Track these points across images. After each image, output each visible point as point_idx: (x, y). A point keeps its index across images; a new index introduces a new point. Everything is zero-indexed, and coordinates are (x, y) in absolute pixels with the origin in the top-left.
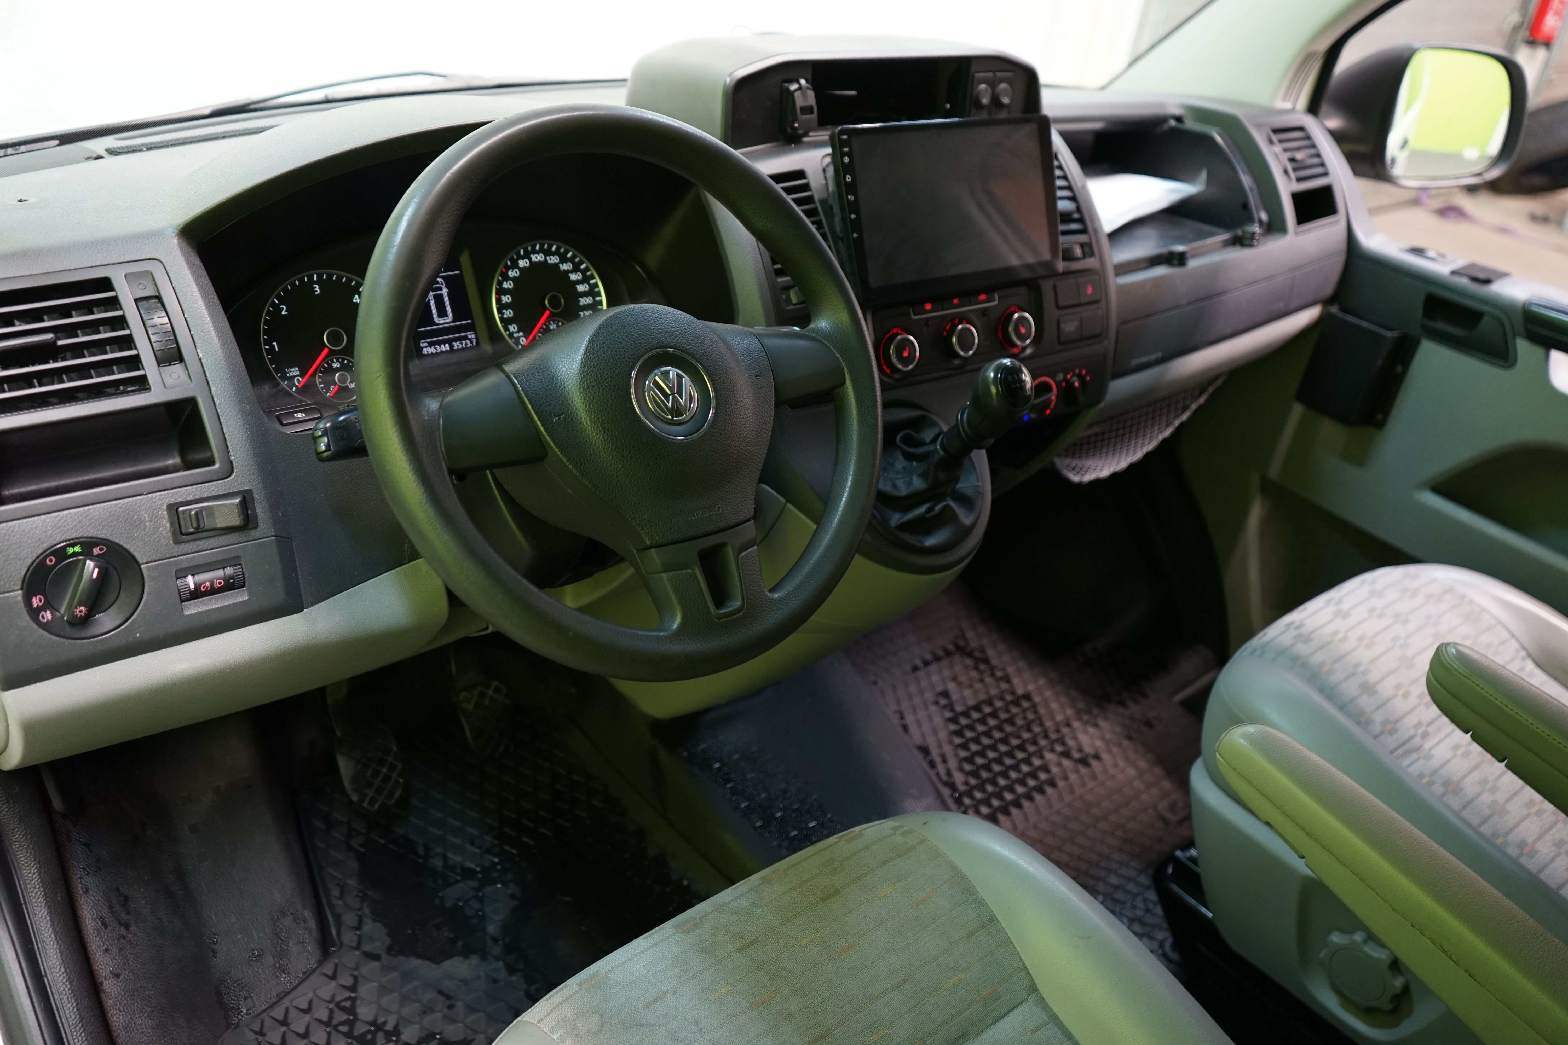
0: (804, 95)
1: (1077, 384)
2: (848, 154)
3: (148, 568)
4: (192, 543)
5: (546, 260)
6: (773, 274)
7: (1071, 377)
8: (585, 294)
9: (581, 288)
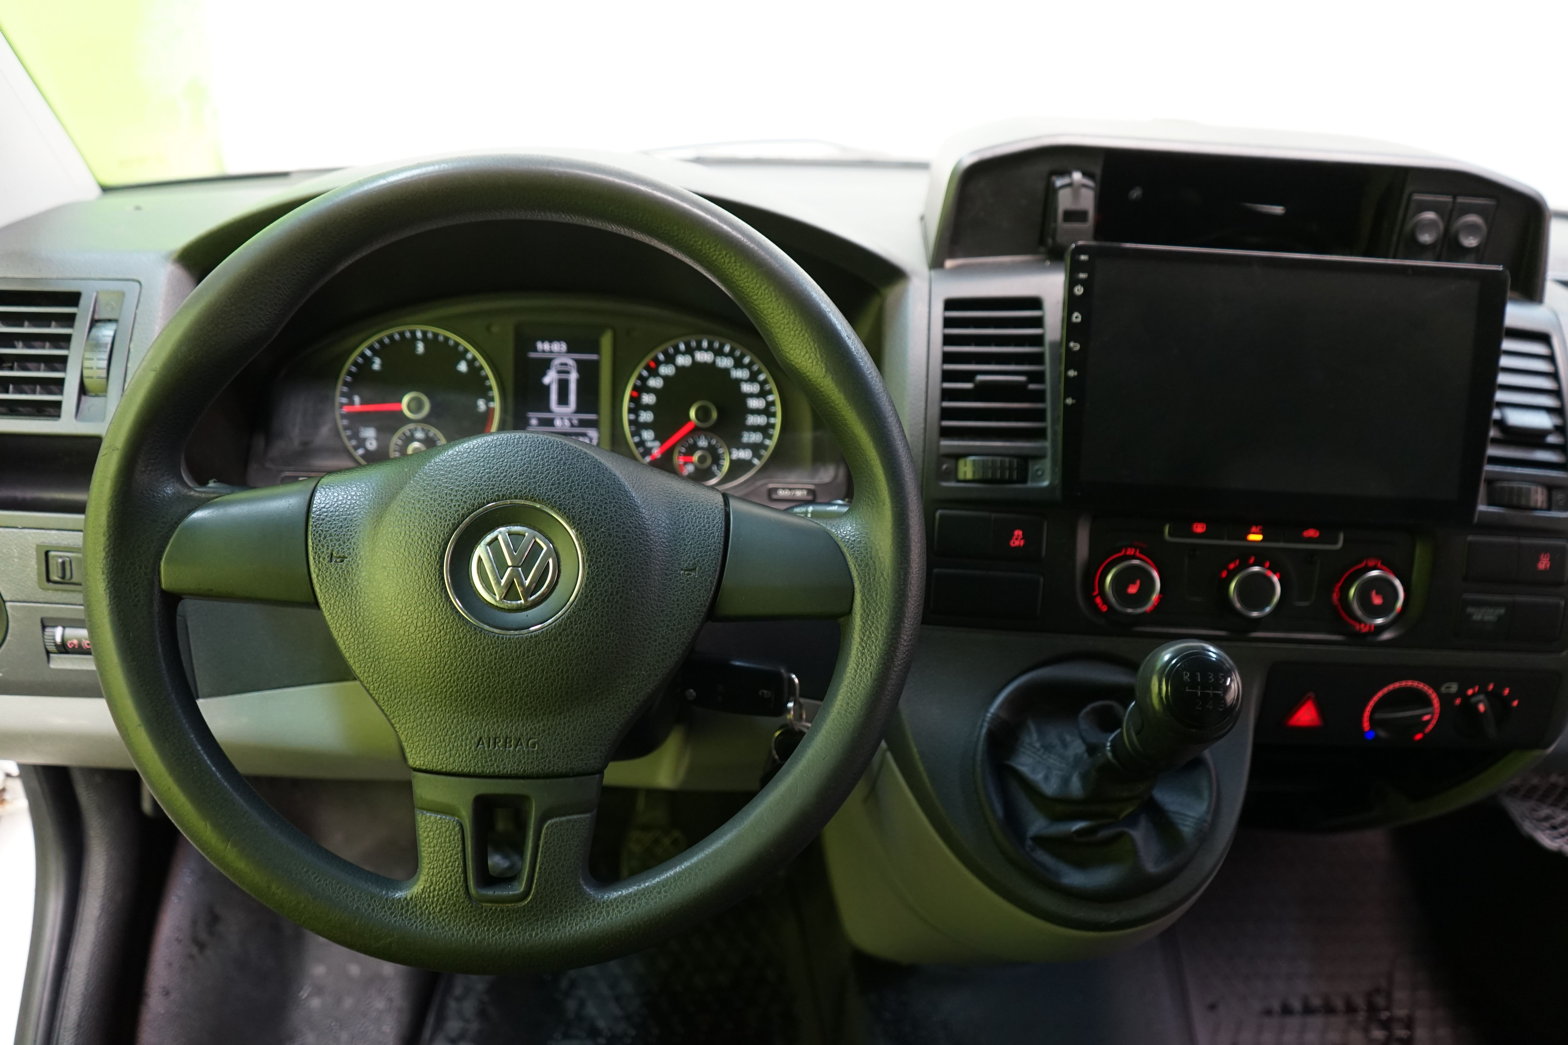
0: (1076, 195)
1: (1481, 707)
2: (1082, 282)
3: (12, 607)
4: (60, 593)
5: (714, 362)
6: (935, 432)
7: (1474, 695)
8: (757, 412)
9: (754, 403)
